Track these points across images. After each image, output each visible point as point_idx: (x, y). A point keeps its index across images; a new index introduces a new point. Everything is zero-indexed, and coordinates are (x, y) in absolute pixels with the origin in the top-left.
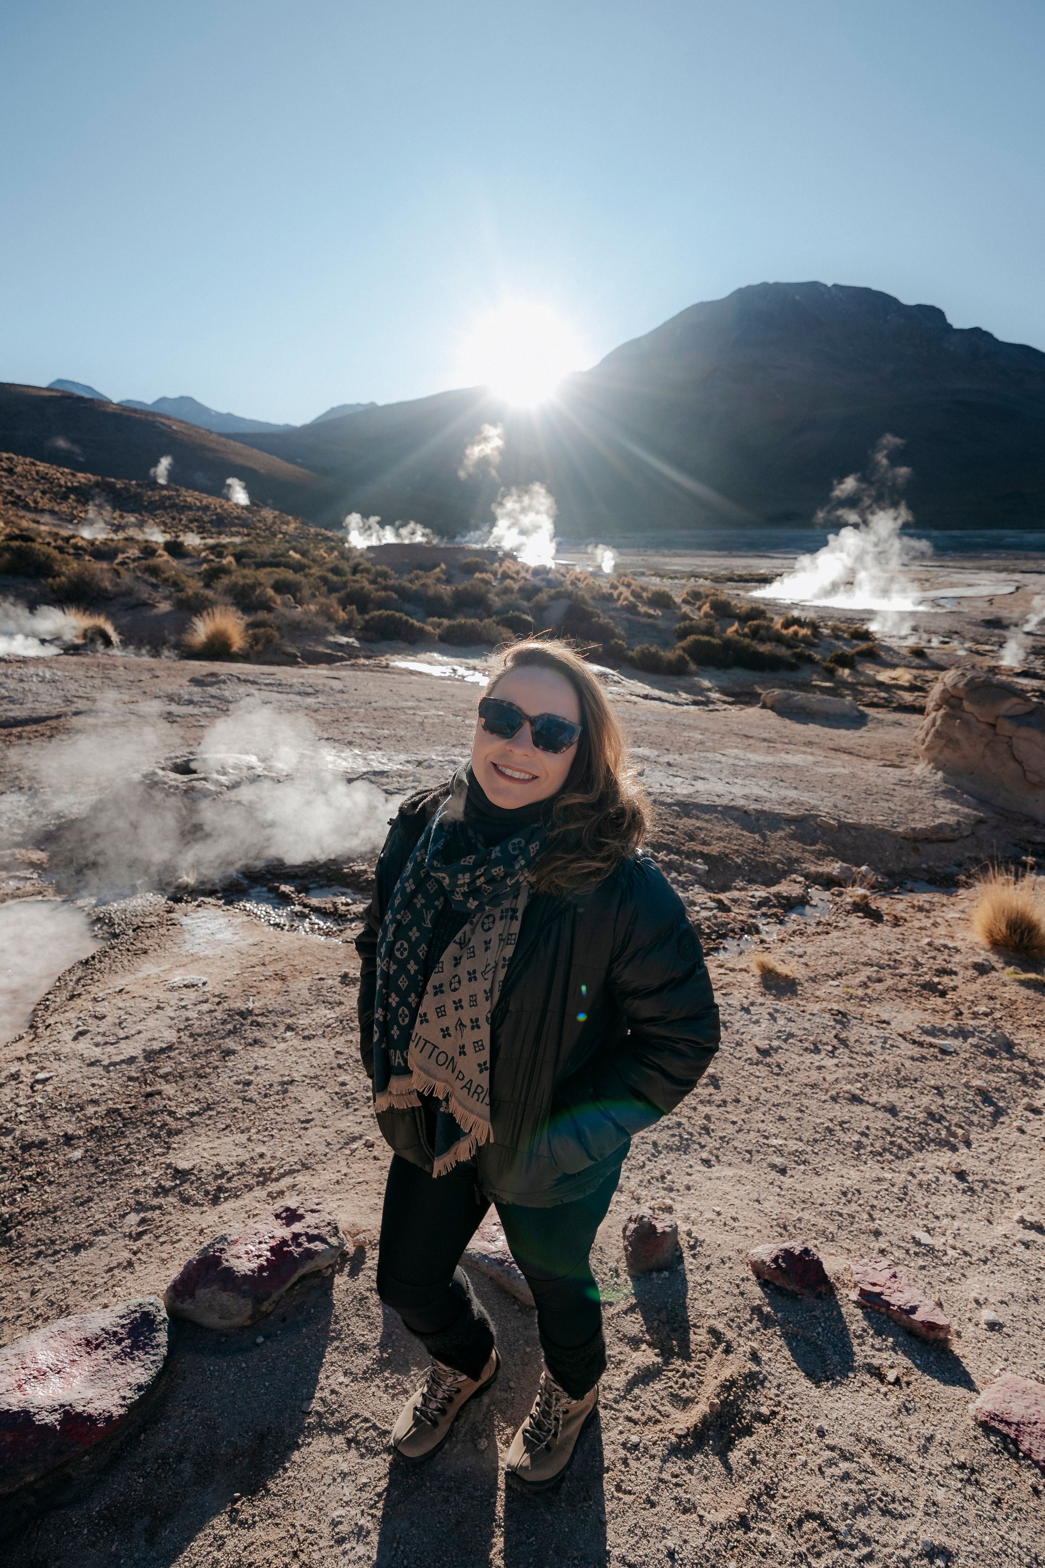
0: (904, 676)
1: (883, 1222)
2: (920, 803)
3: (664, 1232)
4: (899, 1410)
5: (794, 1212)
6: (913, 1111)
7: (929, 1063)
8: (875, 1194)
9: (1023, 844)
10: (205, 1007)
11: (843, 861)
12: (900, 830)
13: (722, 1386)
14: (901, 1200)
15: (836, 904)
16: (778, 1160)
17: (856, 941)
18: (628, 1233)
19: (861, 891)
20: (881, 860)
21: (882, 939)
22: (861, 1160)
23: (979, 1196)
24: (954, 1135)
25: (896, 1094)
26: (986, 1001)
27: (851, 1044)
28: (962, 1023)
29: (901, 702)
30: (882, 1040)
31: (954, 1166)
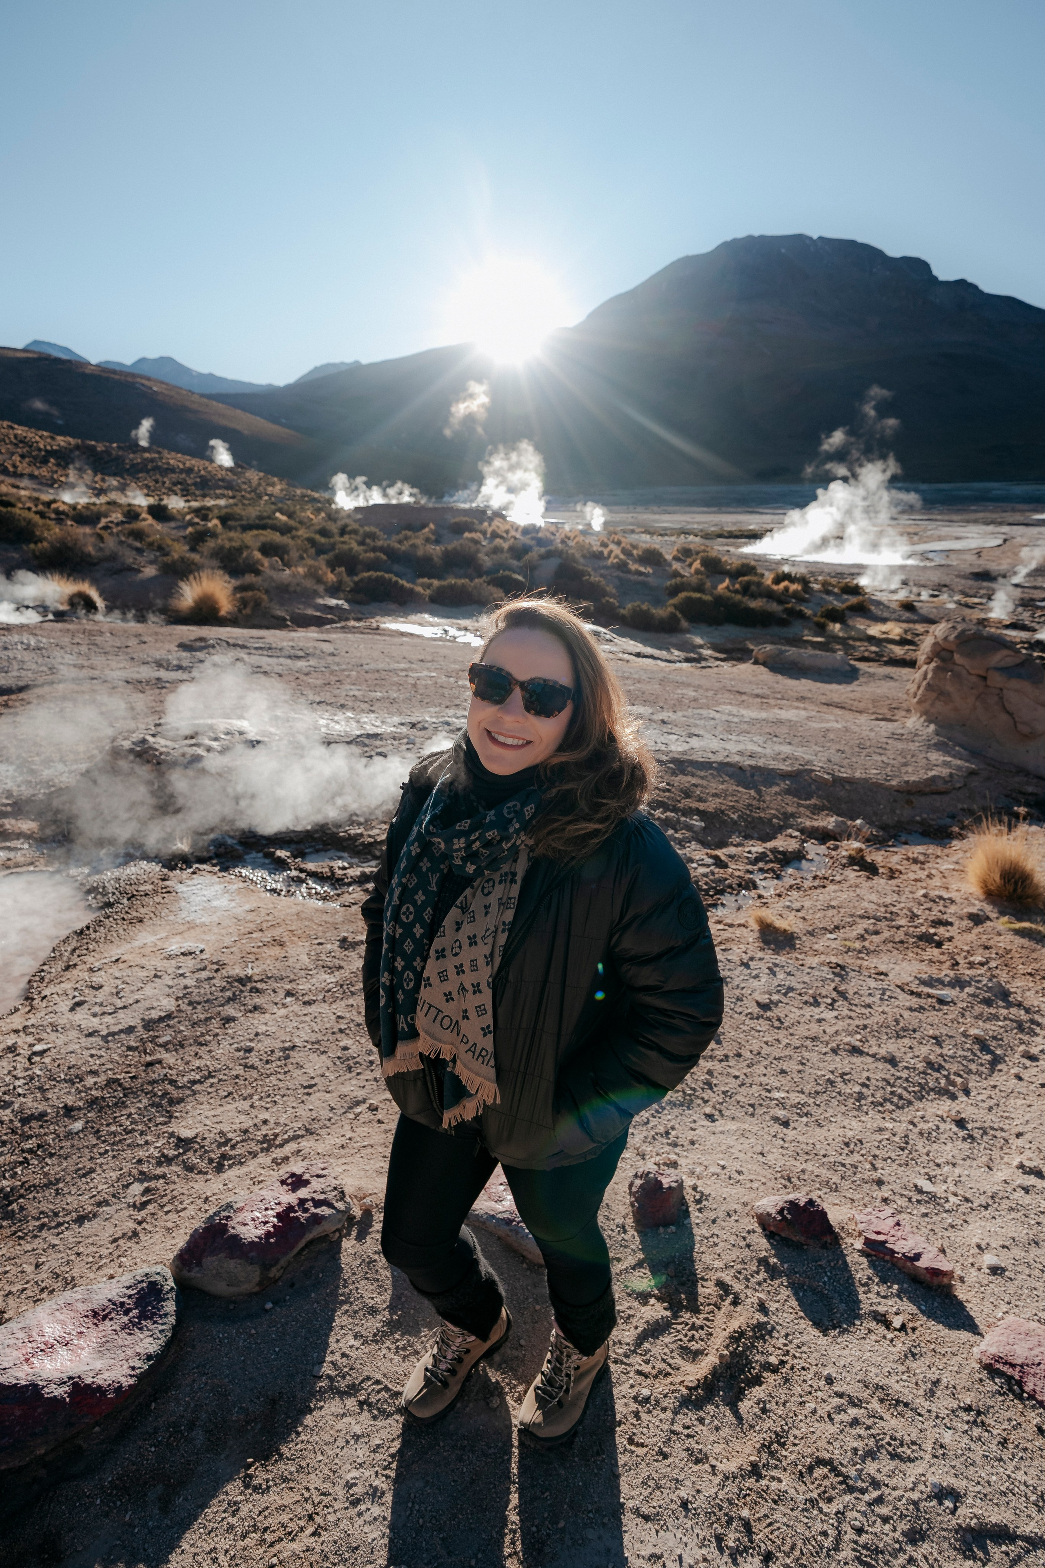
0: (894, 629)
1: (886, 1171)
2: (913, 756)
3: (670, 1187)
4: (906, 1356)
5: (797, 1164)
6: (912, 1061)
7: (927, 1014)
8: (877, 1144)
9: (1014, 795)
10: (204, 975)
11: (838, 815)
12: (894, 783)
13: (731, 1337)
14: (903, 1149)
15: (832, 858)
16: (781, 1113)
17: (852, 894)
18: (634, 1189)
19: (857, 845)
20: (875, 814)
21: (878, 891)
22: (862, 1111)
23: (979, 1144)
24: (953, 1083)
25: (896, 1045)
26: (981, 951)
27: (850, 997)
28: (958, 973)
29: (892, 656)
30: (881, 992)
31: (952, 1113)
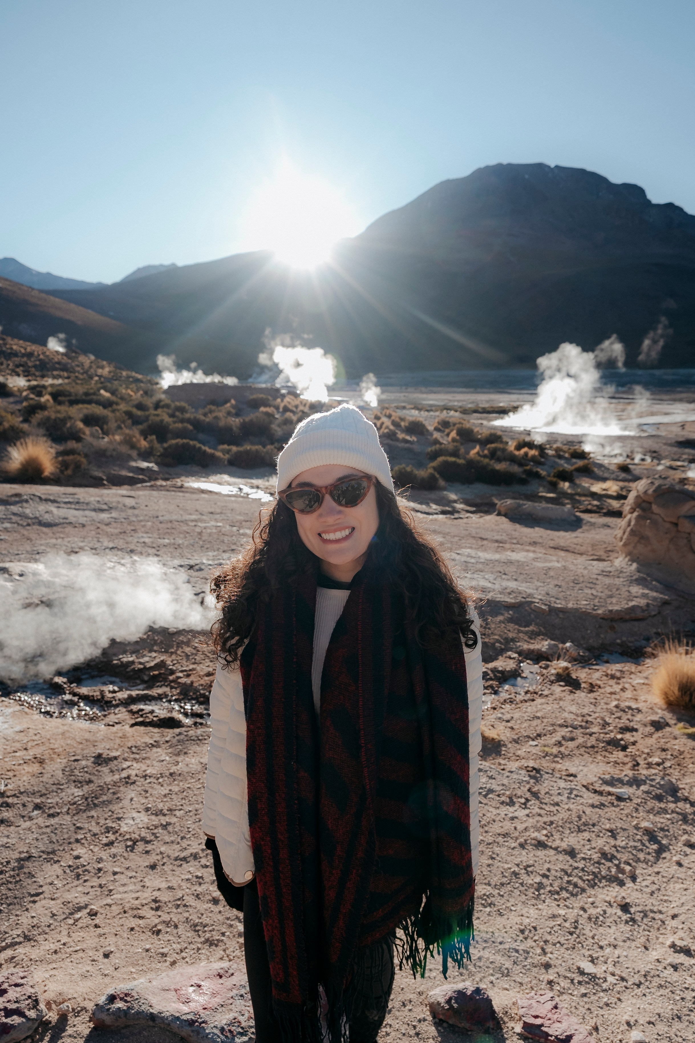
0: (612, 487)
1: (554, 955)
2: (617, 590)
6: (589, 853)
7: (606, 810)
8: (549, 930)
11: (552, 639)
12: (600, 612)
14: (571, 934)
15: (542, 675)
17: (556, 706)
19: (563, 664)
20: (582, 638)
21: (578, 704)
22: (540, 900)
23: (639, 926)
24: (623, 872)
25: (576, 839)
26: (659, 753)
27: (541, 796)
28: (636, 772)
29: (610, 508)
30: (569, 791)
31: (619, 899)
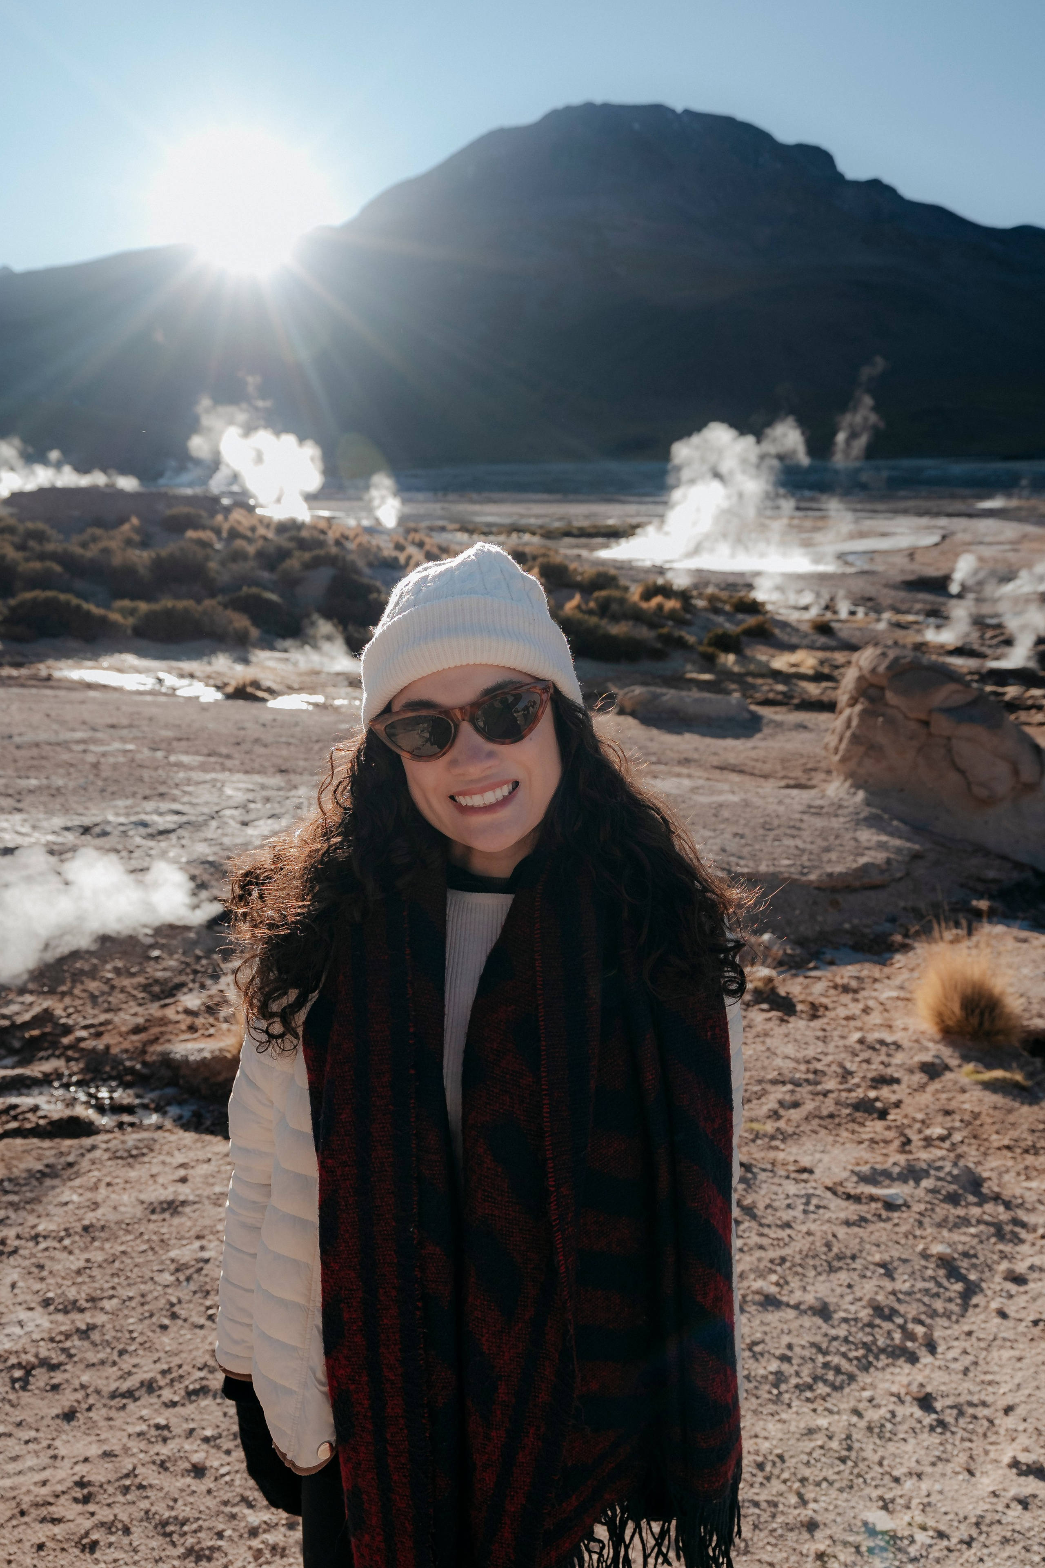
0: (806, 660)
2: (837, 837)
6: (853, 1308)
7: (871, 1228)
8: (805, 1458)
9: (971, 883)
12: (813, 877)
14: (843, 1460)
17: (760, 1047)
19: (765, 971)
20: (789, 924)
21: (796, 1040)
22: (782, 1403)
23: (953, 1433)
24: (912, 1336)
25: (828, 1284)
26: (940, 1118)
27: (759, 1213)
28: (911, 1157)
29: (805, 696)
30: (804, 1200)
31: (914, 1388)
